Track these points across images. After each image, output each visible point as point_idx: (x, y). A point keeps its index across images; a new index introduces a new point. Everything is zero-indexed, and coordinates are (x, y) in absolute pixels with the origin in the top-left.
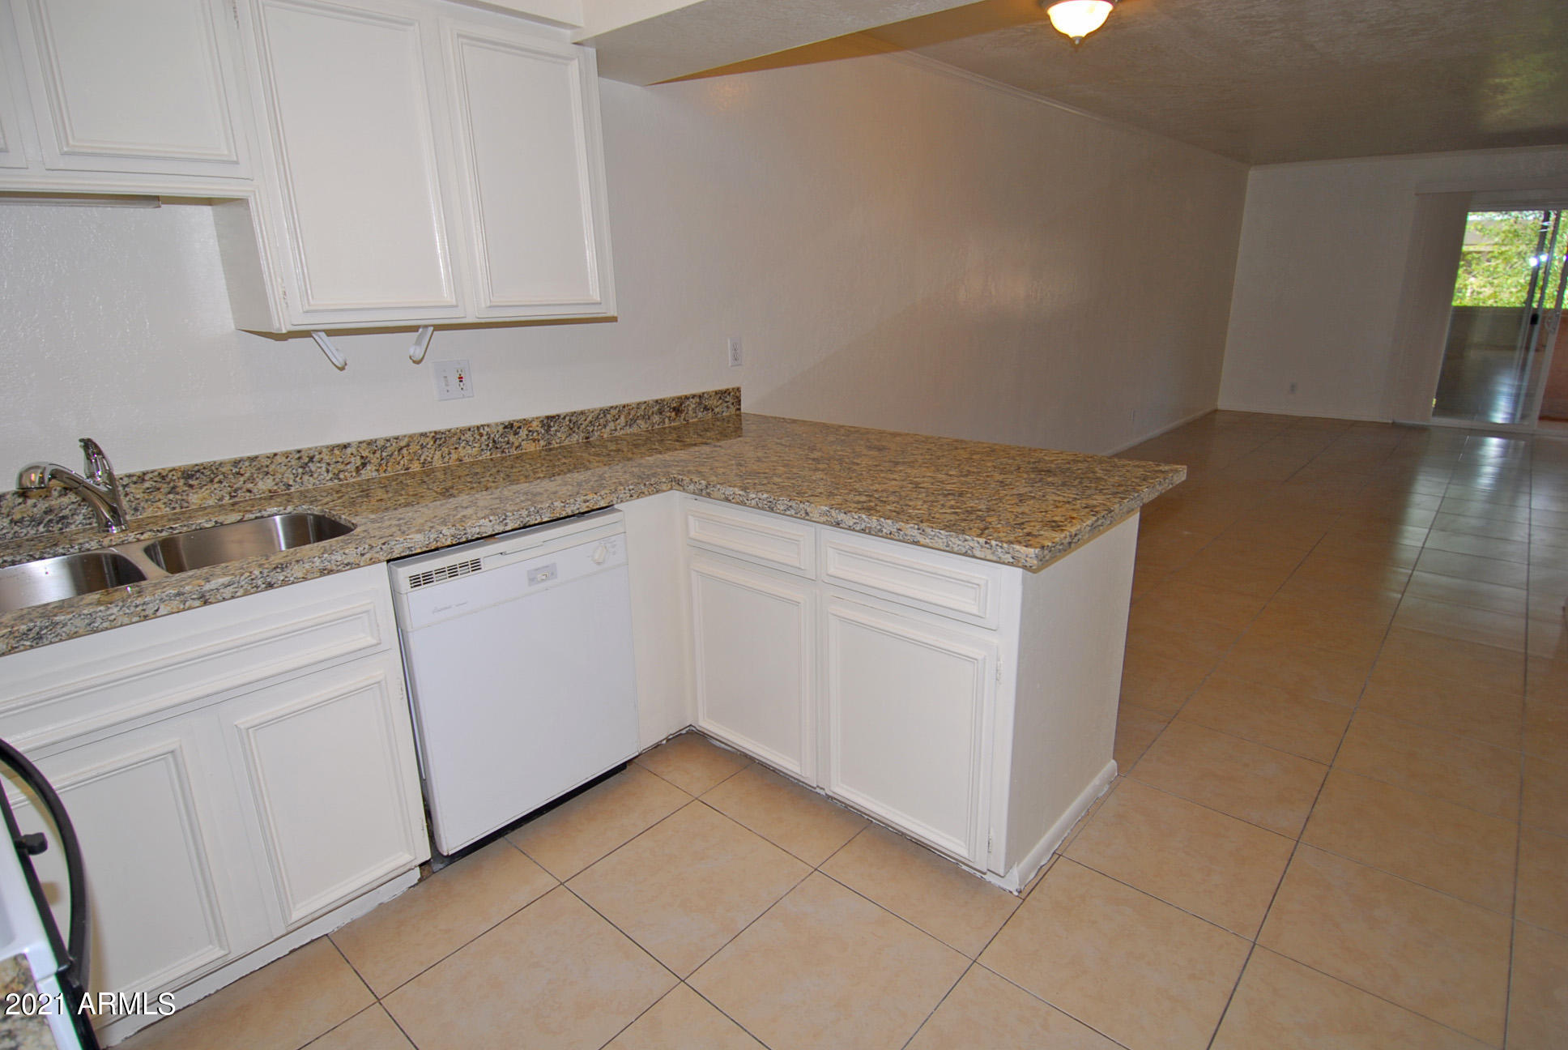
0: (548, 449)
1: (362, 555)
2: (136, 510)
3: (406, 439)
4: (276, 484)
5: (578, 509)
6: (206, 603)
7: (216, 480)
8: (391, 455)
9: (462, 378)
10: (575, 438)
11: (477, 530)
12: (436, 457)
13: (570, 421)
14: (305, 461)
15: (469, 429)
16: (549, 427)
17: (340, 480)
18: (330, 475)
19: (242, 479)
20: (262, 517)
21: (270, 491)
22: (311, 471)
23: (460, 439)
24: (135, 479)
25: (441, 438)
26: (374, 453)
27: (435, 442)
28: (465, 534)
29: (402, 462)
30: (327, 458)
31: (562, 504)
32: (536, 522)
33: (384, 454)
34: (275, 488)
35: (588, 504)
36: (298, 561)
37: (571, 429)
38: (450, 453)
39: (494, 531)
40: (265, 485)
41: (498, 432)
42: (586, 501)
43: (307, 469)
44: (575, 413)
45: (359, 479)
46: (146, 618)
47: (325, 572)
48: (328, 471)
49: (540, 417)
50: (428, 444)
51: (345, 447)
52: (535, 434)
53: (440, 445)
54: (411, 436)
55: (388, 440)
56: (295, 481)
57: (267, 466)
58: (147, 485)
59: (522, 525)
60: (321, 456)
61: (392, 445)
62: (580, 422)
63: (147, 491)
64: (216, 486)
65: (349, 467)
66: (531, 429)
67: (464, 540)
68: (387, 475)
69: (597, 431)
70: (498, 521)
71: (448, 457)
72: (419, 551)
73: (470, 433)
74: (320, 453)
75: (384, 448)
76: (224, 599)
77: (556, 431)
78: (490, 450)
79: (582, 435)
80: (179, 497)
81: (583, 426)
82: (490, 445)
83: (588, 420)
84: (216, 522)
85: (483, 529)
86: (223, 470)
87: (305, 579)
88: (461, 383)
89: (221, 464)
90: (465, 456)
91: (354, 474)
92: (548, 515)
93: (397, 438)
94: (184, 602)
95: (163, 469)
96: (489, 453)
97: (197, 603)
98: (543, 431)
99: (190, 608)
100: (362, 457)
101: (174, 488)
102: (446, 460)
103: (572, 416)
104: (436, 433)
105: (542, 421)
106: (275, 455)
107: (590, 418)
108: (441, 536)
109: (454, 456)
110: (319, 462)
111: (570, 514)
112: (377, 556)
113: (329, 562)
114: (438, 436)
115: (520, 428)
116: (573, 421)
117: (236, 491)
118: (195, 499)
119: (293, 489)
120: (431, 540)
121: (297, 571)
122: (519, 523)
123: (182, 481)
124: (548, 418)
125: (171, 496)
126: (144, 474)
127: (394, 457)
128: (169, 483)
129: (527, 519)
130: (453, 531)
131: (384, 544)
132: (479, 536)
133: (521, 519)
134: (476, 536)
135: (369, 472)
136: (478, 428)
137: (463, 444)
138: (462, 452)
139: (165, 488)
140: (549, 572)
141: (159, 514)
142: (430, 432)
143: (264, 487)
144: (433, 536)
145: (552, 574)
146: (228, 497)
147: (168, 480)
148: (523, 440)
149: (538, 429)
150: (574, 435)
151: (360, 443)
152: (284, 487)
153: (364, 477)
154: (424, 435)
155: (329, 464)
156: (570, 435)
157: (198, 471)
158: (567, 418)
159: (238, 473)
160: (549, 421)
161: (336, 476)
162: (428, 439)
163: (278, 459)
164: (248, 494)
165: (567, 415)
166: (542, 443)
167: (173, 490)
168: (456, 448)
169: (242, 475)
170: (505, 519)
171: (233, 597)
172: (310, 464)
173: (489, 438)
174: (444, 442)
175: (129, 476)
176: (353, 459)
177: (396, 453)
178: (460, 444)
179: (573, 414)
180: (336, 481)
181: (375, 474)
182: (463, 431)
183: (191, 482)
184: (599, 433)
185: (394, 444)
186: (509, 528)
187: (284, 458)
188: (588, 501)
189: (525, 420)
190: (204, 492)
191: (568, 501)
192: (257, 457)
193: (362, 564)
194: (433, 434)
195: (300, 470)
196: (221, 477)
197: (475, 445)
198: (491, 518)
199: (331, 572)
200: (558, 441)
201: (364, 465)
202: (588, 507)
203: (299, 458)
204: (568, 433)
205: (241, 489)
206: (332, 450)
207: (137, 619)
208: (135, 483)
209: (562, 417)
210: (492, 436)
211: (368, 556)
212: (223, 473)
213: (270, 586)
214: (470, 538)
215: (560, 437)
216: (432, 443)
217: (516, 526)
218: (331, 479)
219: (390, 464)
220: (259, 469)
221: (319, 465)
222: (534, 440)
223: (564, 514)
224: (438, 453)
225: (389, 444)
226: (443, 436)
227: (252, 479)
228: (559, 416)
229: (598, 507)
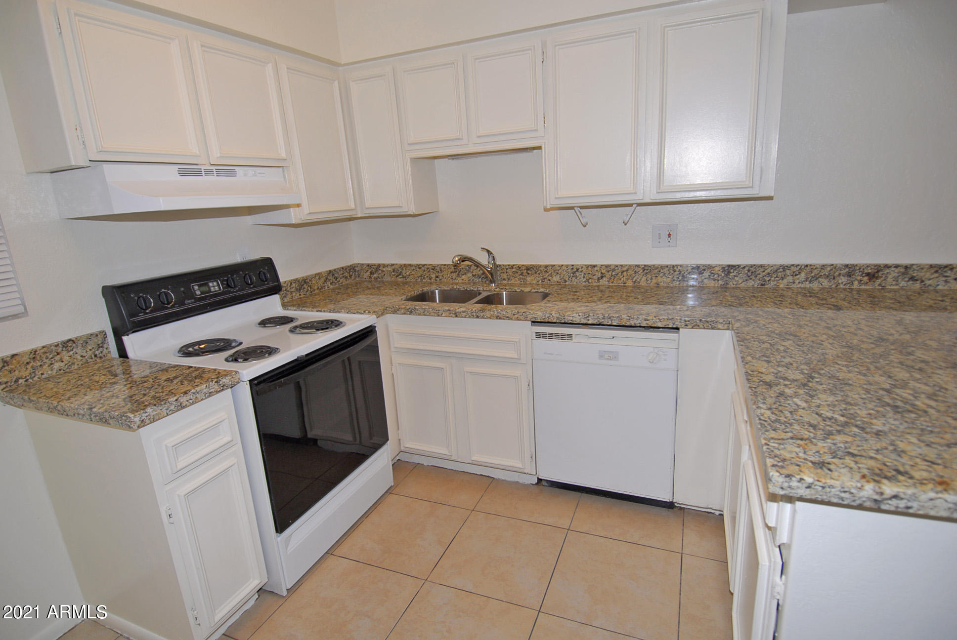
0: (725, 288)
1: (514, 315)
2: (509, 279)
3: (627, 267)
4: (561, 279)
5: (640, 323)
6: (456, 316)
7: (538, 273)
8: (617, 275)
9: (670, 235)
10: (751, 283)
11: (571, 318)
12: (643, 280)
13: (749, 271)
14: (575, 270)
15: (667, 267)
16: (729, 272)
17: (589, 283)
18: (585, 279)
19: (547, 274)
20: (538, 292)
21: (558, 282)
22: (576, 276)
23: (660, 271)
24: (510, 267)
25: (647, 270)
26: (608, 272)
27: (643, 271)
28: (564, 319)
29: (622, 279)
30: (584, 271)
31: (628, 318)
32: (608, 324)
33: (613, 273)
34: (560, 281)
35: (647, 322)
36: (489, 310)
37: (749, 276)
38: (652, 279)
39: (580, 321)
40: (556, 279)
41: (687, 270)
42: (646, 320)
43: (575, 275)
44: (755, 265)
45: (598, 284)
46: (439, 315)
47: (498, 318)
48: (584, 277)
49: (722, 265)
50: (639, 271)
51: (594, 266)
52: (716, 276)
53: (646, 273)
54: (630, 266)
55: (617, 266)
56: (569, 279)
57: (558, 270)
58: (514, 270)
59: (598, 323)
60: (582, 269)
61: (618, 269)
62: (758, 272)
63: (514, 273)
64: (537, 275)
65: (594, 277)
66: (713, 272)
67: (563, 322)
68: (613, 284)
69: (774, 281)
70: (584, 317)
71: (650, 281)
72: (539, 320)
73: (667, 269)
74: (582, 268)
75: (614, 270)
76: (462, 317)
77: (735, 276)
78: (679, 281)
79: (759, 282)
80: (523, 277)
81: (761, 276)
82: (680, 278)
83: (766, 271)
84: (521, 290)
85: (574, 319)
86: (541, 269)
87: (490, 318)
88: (669, 238)
89: (540, 266)
90: (661, 282)
91: (596, 281)
92: (617, 321)
93: (622, 266)
94: (450, 314)
95: (520, 265)
96: (678, 283)
97: (454, 316)
98: (723, 275)
99: (452, 317)
100: (602, 273)
101: (523, 273)
102: (649, 282)
103: (752, 267)
104: (645, 266)
105: (724, 268)
106: (562, 265)
107: (768, 271)
108: (551, 316)
109: (654, 281)
110: (581, 272)
111: (633, 324)
112: (520, 317)
113: (500, 314)
114: (646, 268)
115: (704, 270)
116: (752, 271)
117: (544, 279)
118: (529, 279)
119: (567, 283)
120: (546, 317)
121: (488, 314)
122: (596, 321)
123: (526, 271)
124: (729, 266)
125: (521, 276)
126: (514, 265)
127: (619, 275)
128: (521, 271)
129: (603, 320)
130: (558, 315)
131: (524, 312)
132: (572, 322)
133: (599, 320)
134: (570, 322)
135: (604, 282)
136: (673, 266)
137: (661, 275)
138: (660, 279)
139: (519, 273)
140: (613, 356)
141: (516, 283)
142: (642, 265)
143: (556, 280)
144: (547, 315)
145: (615, 357)
146: (541, 281)
147: (521, 269)
148: (705, 278)
149: (719, 272)
150: (751, 281)
151: (602, 265)
152: (563, 281)
153: (601, 283)
154: (638, 266)
155: (585, 274)
156: (746, 280)
157: (532, 268)
158: (747, 268)
159: (546, 271)
160: (729, 269)
161: (588, 280)
162: (640, 269)
163: (564, 268)
164: (548, 282)
165: (747, 266)
166: (721, 282)
167: (522, 274)
168: (656, 277)
169: (548, 272)
170: (588, 317)
171: (465, 317)
172: (577, 273)
173: (679, 274)
174: (649, 272)
175: (509, 265)
176: (597, 273)
177: (620, 274)
178: (659, 274)
179: (752, 266)
180: (587, 283)
181: (607, 283)
182: (662, 267)
183: (529, 272)
184: (775, 283)
185: (620, 269)
186: (590, 322)
187: (565, 268)
188: (648, 320)
189: (709, 265)
190: (532, 277)
191: (632, 317)
192: (555, 265)
193: (513, 319)
194: (643, 266)
195: (572, 275)
196: (540, 272)
197: (670, 276)
198: (580, 314)
199: (500, 318)
200: (735, 283)
201: (602, 277)
202: (647, 324)
203: (572, 269)
204: (745, 279)
205: (546, 278)
206: (588, 267)
207: (436, 315)
208: (510, 268)
209: (742, 267)
210: (683, 272)
211: (516, 316)
212: (541, 270)
213: (478, 317)
214: (566, 322)
215: (738, 280)
216: (642, 271)
217: (595, 322)
218: (585, 282)
219: (615, 279)
220: (554, 271)
221: (580, 273)
222: (714, 280)
223: (628, 324)
224: (644, 278)
225: (617, 268)
226: (650, 268)
227: (551, 275)
228: (739, 266)
229: (655, 326)
